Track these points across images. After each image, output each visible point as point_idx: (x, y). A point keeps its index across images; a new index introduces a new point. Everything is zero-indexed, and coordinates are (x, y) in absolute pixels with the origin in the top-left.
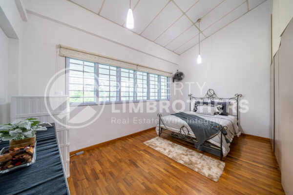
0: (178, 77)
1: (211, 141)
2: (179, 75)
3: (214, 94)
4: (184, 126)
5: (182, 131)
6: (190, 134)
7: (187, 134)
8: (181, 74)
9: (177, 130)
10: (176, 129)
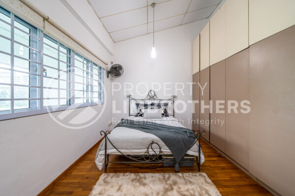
0: (115, 71)
1: (190, 152)
2: (117, 69)
3: (155, 95)
4: (153, 143)
5: (150, 150)
6: (162, 152)
7: (158, 153)
8: (120, 68)
9: (142, 152)
10: (140, 151)
